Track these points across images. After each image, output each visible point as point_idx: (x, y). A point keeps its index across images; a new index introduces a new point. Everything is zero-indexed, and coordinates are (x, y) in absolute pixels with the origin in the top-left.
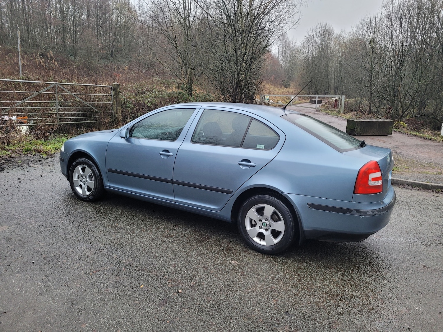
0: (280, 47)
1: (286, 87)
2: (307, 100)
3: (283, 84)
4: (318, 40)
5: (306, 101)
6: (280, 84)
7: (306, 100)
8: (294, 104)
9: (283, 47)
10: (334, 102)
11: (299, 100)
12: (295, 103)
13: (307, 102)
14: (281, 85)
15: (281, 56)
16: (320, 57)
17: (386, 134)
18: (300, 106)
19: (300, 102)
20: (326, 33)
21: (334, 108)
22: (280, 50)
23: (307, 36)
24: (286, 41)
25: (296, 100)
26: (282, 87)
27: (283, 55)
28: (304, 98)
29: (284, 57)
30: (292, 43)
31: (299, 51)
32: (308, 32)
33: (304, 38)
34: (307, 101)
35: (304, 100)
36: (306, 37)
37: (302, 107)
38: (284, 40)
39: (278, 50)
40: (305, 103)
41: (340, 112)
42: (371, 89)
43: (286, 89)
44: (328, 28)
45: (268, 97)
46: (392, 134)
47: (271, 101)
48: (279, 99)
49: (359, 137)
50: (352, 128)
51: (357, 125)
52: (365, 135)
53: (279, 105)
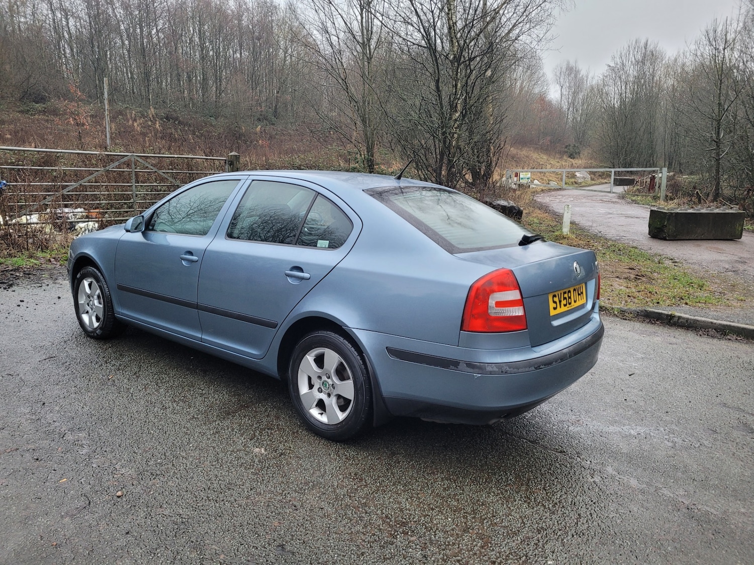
0: (564, 87)
1: (571, 156)
2: (607, 179)
3: (567, 152)
4: (632, 71)
5: (605, 181)
6: (560, 153)
7: (605, 179)
8: (581, 187)
9: (570, 87)
10: (649, 180)
11: (592, 179)
12: (583, 184)
13: (606, 183)
14: (562, 153)
15: (567, 104)
16: (635, 103)
17: (728, 238)
18: (592, 190)
19: (593, 182)
20: (649, 57)
21: (649, 191)
22: (565, 93)
23: (612, 64)
24: (576, 77)
25: (586, 179)
26: (565, 157)
27: (570, 100)
28: (602, 175)
29: (572, 104)
30: (585, 78)
31: (599, 91)
32: (613, 58)
33: (606, 68)
34: (607, 181)
35: (602, 178)
36: (610, 66)
37: (595, 191)
38: (573, 75)
39: (560, 92)
40: (603, 183)
41: (659, 198)
42: (718, 154)
43: (571, 160)
44: (651, 47)
45: (529, 175)
46: (743, 237)
47: (536, 182)
48: (551, 178)
49: (671, 242)
50: (658, 225)
51: (668, 220)
52: (684, 238)
53: (550, 189)
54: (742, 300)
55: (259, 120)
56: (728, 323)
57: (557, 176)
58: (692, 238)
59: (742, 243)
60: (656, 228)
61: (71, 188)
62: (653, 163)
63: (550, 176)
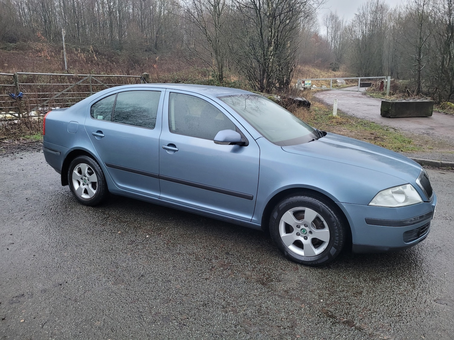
0: (329, 28)
1: (334, 70)
2: (355, 83)
3: (331, 67)
4: (369, 18)
5: (354, 84)
6: (327, 68)
7: (354, 83)
8: (340, 88)
9: (332, 28)
10: (380, 83)
11: (347, 84)
12: (342, 87)
13: (355, 86)
14: (328, 68)
15: (331, 38)
16: (371, 36)
17: (424, 116)
18: (347, 90)
19: (347, 85)
20: (380, 9)
21: (380, 90)
22: (329, 31)
23: (358, 14)
24: (336, 21)
25: (343, 84)
26: (330, 71)
27: (333, 37)
28: (352, 81)
29: (334, 38)
30: (342, 22)
31: (349, 30)
32: (359, 9)
33: (354, 16)
34: (355, 85)
35: (352, 83)
36: (356, 15)
37: (349, 91)
38: (334, 20)
39: (326, 30)
40: (353, 86)
41: (386, 94)
42: (420, 68)
43: (334, 72)
44: (381, 2)
45: (310, 82)
46: (433, 115)
47: (314, 86)
48: (322, 84)
49: (393, 119)
50: (386, 109)
51: (392, 106)
52: (400, 116)
53: (322, 90)
54: (431, 149)
55: (146, 50)
56: (424, 160)
57: (326, 82)
58: (404, 116)
59: (432, 119)
60: (385, 111)
61: (57, 95)
62: (382, 73)
63: (322, 82)
